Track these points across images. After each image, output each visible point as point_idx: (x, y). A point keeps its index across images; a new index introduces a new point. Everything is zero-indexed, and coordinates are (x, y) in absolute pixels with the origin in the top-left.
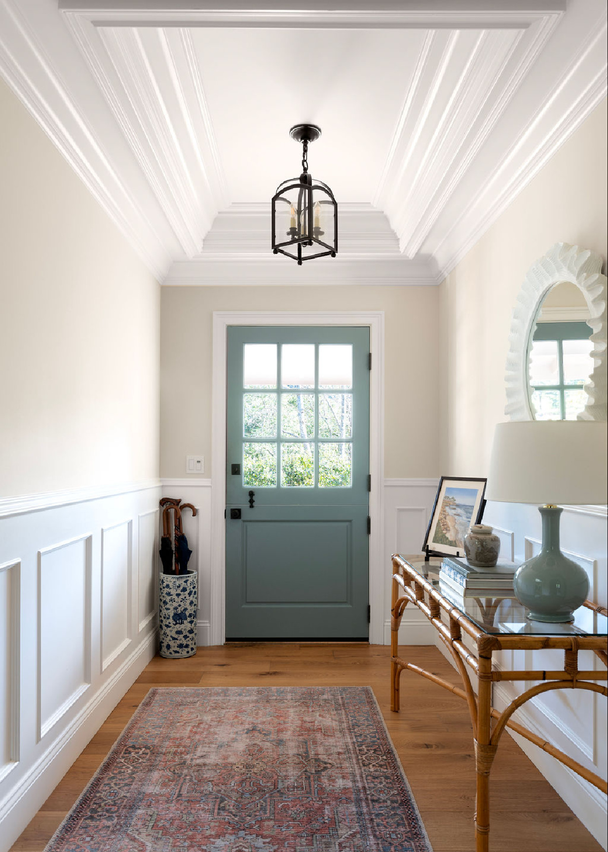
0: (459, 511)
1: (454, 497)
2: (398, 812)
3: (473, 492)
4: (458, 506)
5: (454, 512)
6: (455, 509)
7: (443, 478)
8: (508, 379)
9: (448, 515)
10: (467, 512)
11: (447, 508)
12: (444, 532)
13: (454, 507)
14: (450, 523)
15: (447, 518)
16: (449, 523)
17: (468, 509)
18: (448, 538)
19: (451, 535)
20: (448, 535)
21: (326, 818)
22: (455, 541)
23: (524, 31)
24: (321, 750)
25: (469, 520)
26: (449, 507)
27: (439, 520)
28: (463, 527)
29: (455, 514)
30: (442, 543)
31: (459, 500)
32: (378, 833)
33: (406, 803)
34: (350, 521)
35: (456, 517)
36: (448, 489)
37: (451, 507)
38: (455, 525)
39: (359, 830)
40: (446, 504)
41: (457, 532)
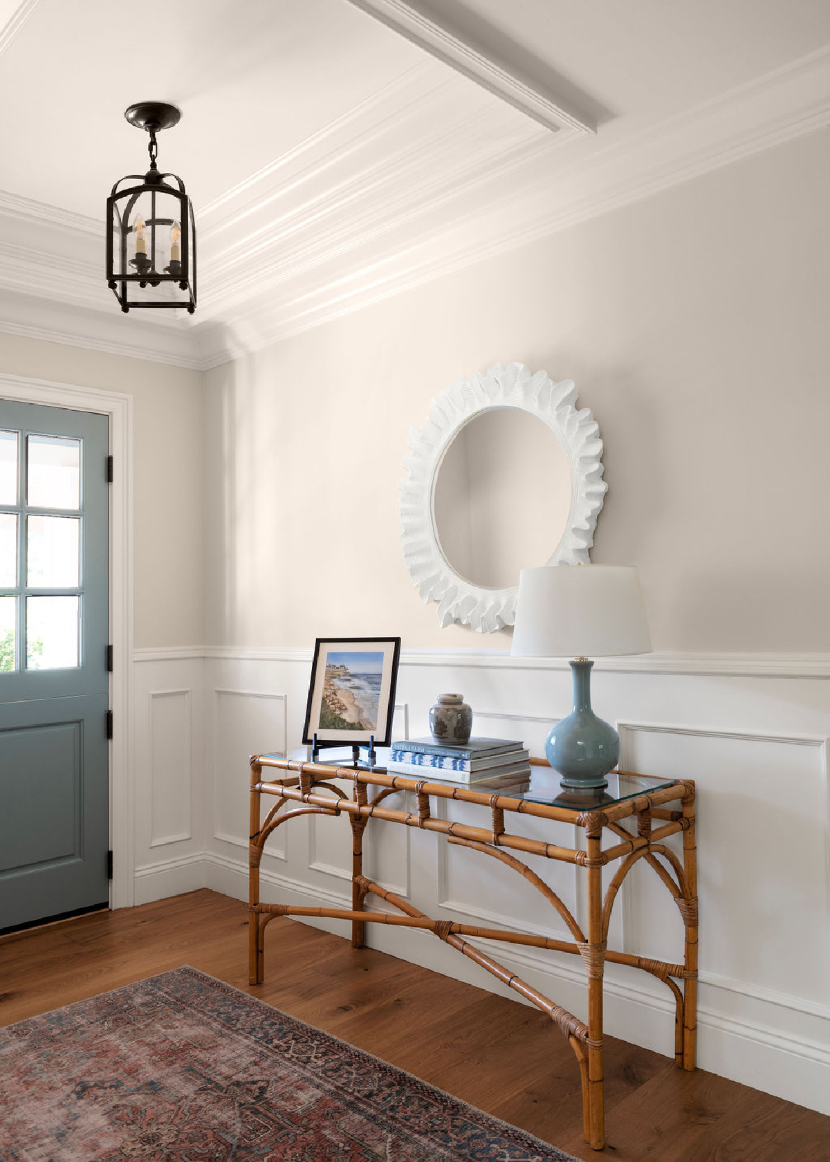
0: (356, 682)
1: (345, 664)
2: (408, 1093)
3: (379, 656)
4: (353, 676)
5: (348, 684)
6: (349, 680)
7: (319, 641)
8: (406, 513)
9: (339, 689)
10: (370, 683)
11: (336, 682)
12: (337, 712)
13: (349, 678)
14: (344, 701)
15: (339, 693)
16: (343, 699)
17: (374, 680)
18: (345, 720)
19: (350, 716)
20: (345, 716)
21: (341, 1145)
22: (359, 723)
23: (549, 131)
24: (225, 1069)
25: (377, 692)
26: (339, 678)
27: (323, 699)
28: (369, 704)
29: (351, 688)
30: (335, 728)
31: (353, 668)
32: (417, 1128)
33: (402, 1080)
34: (79, 722)
35: (354, 691)
36: (332, 655)
37: (342, 678)
38: (354, 702)
39: (394, 1136)
40: (331, 676)
41: (360, 711)
